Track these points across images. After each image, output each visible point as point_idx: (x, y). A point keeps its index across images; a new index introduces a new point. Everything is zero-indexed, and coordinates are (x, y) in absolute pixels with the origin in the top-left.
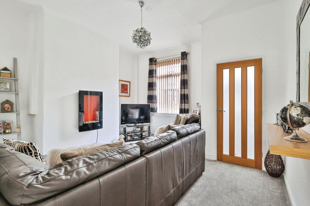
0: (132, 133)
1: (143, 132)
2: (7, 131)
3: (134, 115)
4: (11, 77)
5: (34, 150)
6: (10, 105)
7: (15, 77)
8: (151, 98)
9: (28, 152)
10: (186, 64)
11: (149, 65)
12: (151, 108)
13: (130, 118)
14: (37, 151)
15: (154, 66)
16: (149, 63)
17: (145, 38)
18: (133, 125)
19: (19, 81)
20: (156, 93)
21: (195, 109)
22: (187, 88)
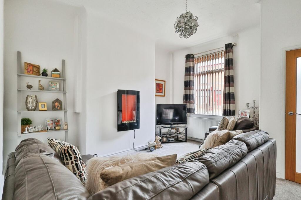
0: (167, 134)
1: (179, 134)
2: (57, 128)
3: (168, 116)
4: (60, 78)
5: (74, 155)
6: (60, 103)
7: (63, 78)
8: (188, 98)
9: (68, 156)
10: (232, 58)
11: (186, 62)
12: (188, 108)
13: (164, 118)
14: (77, 155)
15: (192, 62)
16: (186, 60)
17: (192, 24)
18: (169, 126)
19: (66, 81)
20: (193, 92)
21: (245, 111)
22: (233, 86)
